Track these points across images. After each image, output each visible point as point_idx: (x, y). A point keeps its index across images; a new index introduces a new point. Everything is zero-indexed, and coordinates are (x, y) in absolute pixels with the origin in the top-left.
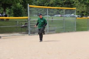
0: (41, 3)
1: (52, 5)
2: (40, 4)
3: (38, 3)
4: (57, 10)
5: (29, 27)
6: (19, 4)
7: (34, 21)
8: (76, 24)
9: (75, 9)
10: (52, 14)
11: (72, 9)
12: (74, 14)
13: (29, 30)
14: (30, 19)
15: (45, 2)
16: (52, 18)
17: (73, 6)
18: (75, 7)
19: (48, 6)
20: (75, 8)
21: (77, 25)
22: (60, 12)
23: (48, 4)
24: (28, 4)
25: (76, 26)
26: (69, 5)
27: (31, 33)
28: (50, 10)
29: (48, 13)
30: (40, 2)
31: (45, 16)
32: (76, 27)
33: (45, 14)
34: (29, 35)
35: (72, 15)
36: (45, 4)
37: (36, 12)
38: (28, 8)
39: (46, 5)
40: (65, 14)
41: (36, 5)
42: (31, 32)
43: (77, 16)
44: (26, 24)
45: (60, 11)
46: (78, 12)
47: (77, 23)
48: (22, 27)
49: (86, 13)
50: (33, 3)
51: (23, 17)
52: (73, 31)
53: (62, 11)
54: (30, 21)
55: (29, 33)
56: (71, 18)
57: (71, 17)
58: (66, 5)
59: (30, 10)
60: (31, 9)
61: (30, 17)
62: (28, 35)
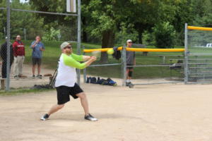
0: (210, 22)
2: (209, 24)
3: (206, 21)
5: (186, 69)
6: (168, 23)
7: (196, 57)
13: (186, 75)
14: (188, 53)
24: (186, 24)
27: (189, 81)
30: (209, 20)
34: (186, 83)
37: (201, 39)
38: (186, 31)
41: (200, 24)
42: (189, 77)
44: (179, 62)
48: (172, 68)
50: (194, 22)
51: (173, 48)
54: (189, 57)
55: (186, 79)
59: (188, 36)
60: (191, 34)
61: (188, 48)
62: (183, 83)
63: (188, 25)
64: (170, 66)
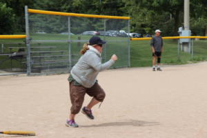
0: (53, 5)
1: (77, 10)
2: (52, 7)
3: (48, 4)
4: (89, 21)
5: (29, 58)
6: (4, 5)
7: (39, 44)
8: (129, 51)
9: (128, 20)
10: (79, 29)
11: (122, 20)
12: (126, 31)
13: (29, 65)
14: (30, 40)
15: (63, 3)
16: (79, 38)
17: (122, 12)
18: (128, 14)
19: (69, 11)
20: (128, 18)
21: (132, 54)
22: (95, 25)
23: (69, 6)
24: (26, 7)
25: (129, 57)
26: (115, 11)
27: (32, 72)
28: (74, 21)
29: (69, 27)
30: (51, 3)
31: (63, 34)
32: (131, 58)
33: (62, 29)
34: (29, 75)
35: (121, 31)
36: (63, 7)
37: (44, 24)
38: (26, 15)
39: (65, 9)
40: (106, 30)
41: (42, 8)
42: (32, 68)
43: (131, 34)
45: (95, 23)
46: (134, 25)
47: (131, 49)
49: (150, 29)
50: (35, 5)
51: (12, 34)
52: (123, 67)
53: (99, 24)
54: (31, 45)
55: (29, 70)
56: (119, 40)
57: (118, 36)
58: (108, 10)
59: (30, 21)
60: (32, 19)
61: (31, 35)
62: (26, 74)
63: (29, 8)
64: (10, 55)
